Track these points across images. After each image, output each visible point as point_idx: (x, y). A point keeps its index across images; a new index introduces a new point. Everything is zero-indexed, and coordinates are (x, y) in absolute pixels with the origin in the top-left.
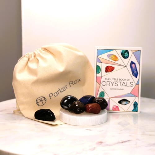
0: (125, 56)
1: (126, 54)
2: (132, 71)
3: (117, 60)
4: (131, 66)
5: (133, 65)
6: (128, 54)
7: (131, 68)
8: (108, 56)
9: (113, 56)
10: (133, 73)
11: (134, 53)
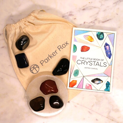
0: (101, 37)
1: (101, 35)
2: (106, 52)
3: (93, 40)
4: (105, 47)
5: (107, 47)
6: (103, 36)
7: (106, 49)
8: (85, 36)
9: (89, 37)
10: (106, 54)
11: (109, 35)
